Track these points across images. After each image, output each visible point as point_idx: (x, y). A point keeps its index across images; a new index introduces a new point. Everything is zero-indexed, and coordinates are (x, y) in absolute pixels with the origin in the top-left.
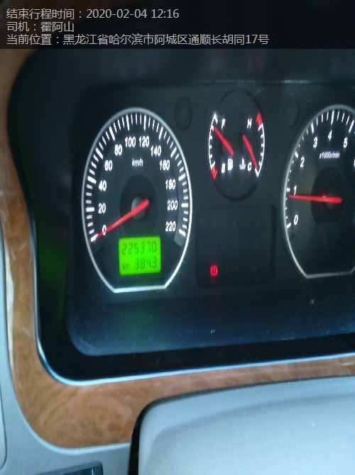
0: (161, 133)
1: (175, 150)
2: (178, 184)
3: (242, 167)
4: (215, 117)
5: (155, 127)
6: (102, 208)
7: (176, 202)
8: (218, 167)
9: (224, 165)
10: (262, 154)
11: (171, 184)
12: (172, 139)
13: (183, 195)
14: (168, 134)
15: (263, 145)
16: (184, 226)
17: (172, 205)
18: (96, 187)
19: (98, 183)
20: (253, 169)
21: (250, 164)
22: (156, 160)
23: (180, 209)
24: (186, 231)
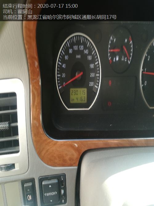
0: (88, 44)
1: (94, 51)
2: (95, 66)
3: (123, 59)
4: (111, 38)
5: (86, 41)
6: (64, 75)
7: (94, 73)
8: (112, 59)
9: (114, 59)
10: (131, 54)
11: (92, 66)
12: (93, 46)
13: (97, 71)
14: (92, 44)
15: (132, 50)
16: (97, 84)
17: (92, 75)
18: (61, 66)
19: (62, 65)
20: (127, 61)
21: (126, 58)
22: (86, 55)
23: (96, 77)
24: (98, 86)
